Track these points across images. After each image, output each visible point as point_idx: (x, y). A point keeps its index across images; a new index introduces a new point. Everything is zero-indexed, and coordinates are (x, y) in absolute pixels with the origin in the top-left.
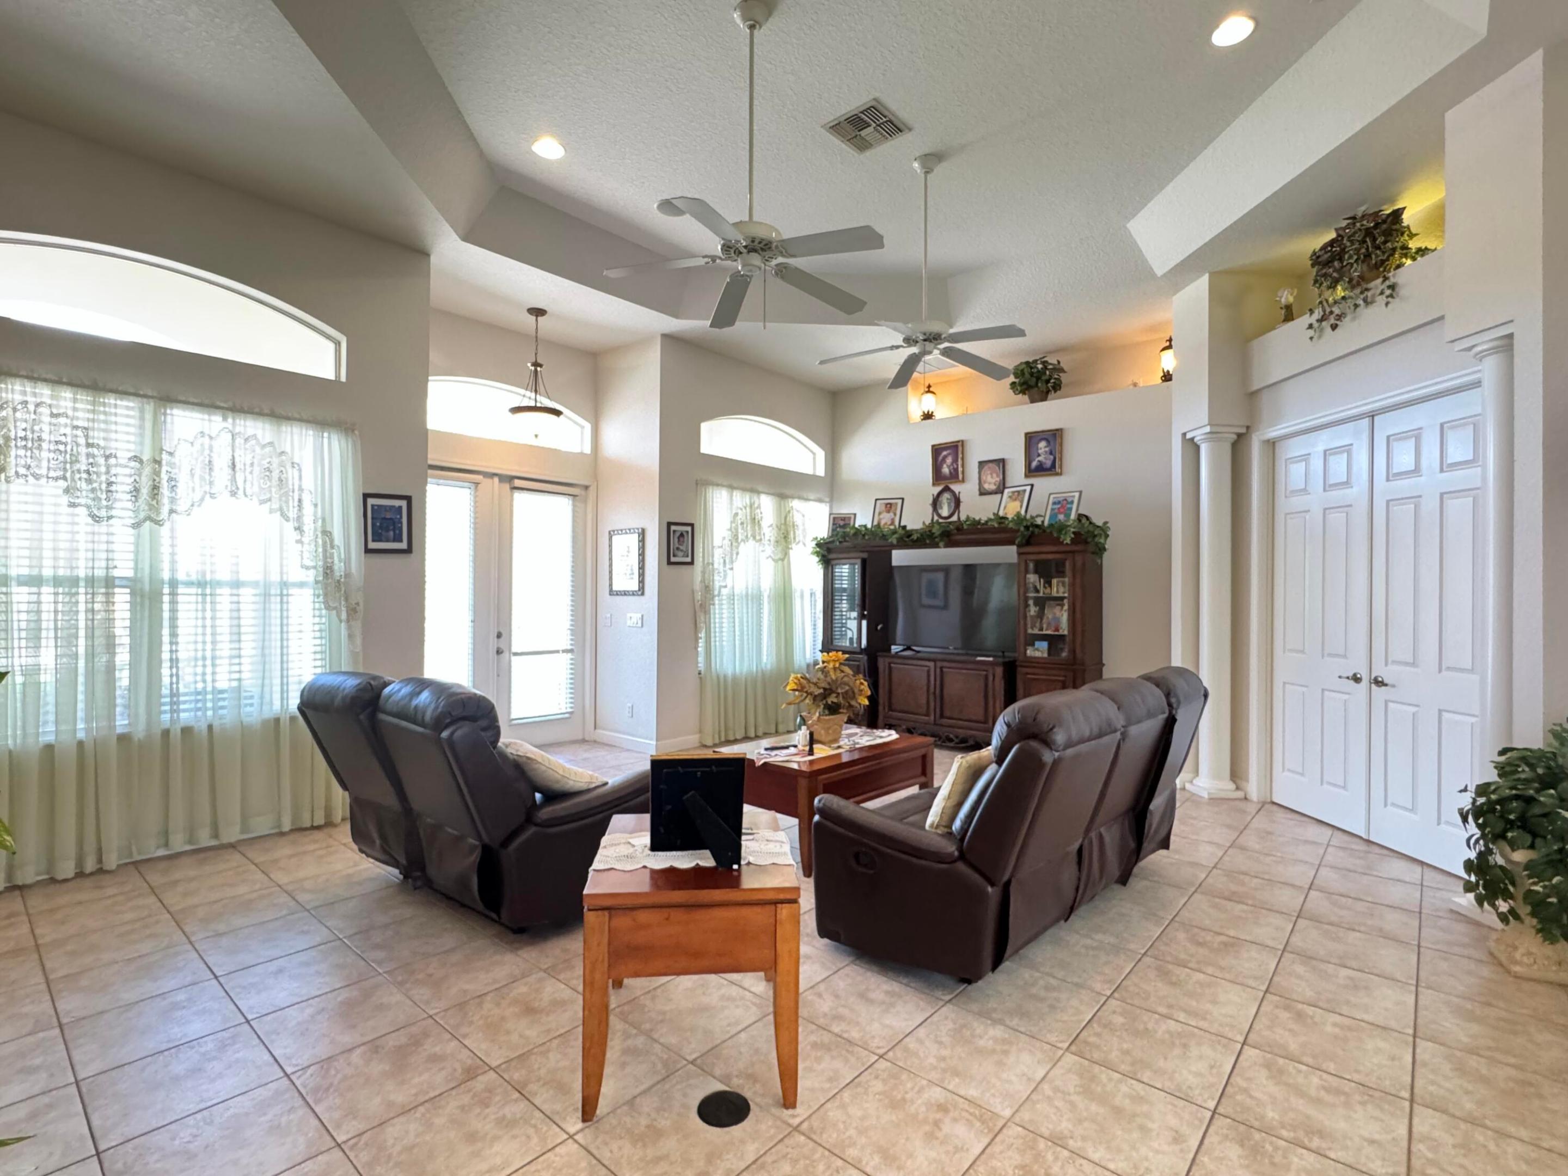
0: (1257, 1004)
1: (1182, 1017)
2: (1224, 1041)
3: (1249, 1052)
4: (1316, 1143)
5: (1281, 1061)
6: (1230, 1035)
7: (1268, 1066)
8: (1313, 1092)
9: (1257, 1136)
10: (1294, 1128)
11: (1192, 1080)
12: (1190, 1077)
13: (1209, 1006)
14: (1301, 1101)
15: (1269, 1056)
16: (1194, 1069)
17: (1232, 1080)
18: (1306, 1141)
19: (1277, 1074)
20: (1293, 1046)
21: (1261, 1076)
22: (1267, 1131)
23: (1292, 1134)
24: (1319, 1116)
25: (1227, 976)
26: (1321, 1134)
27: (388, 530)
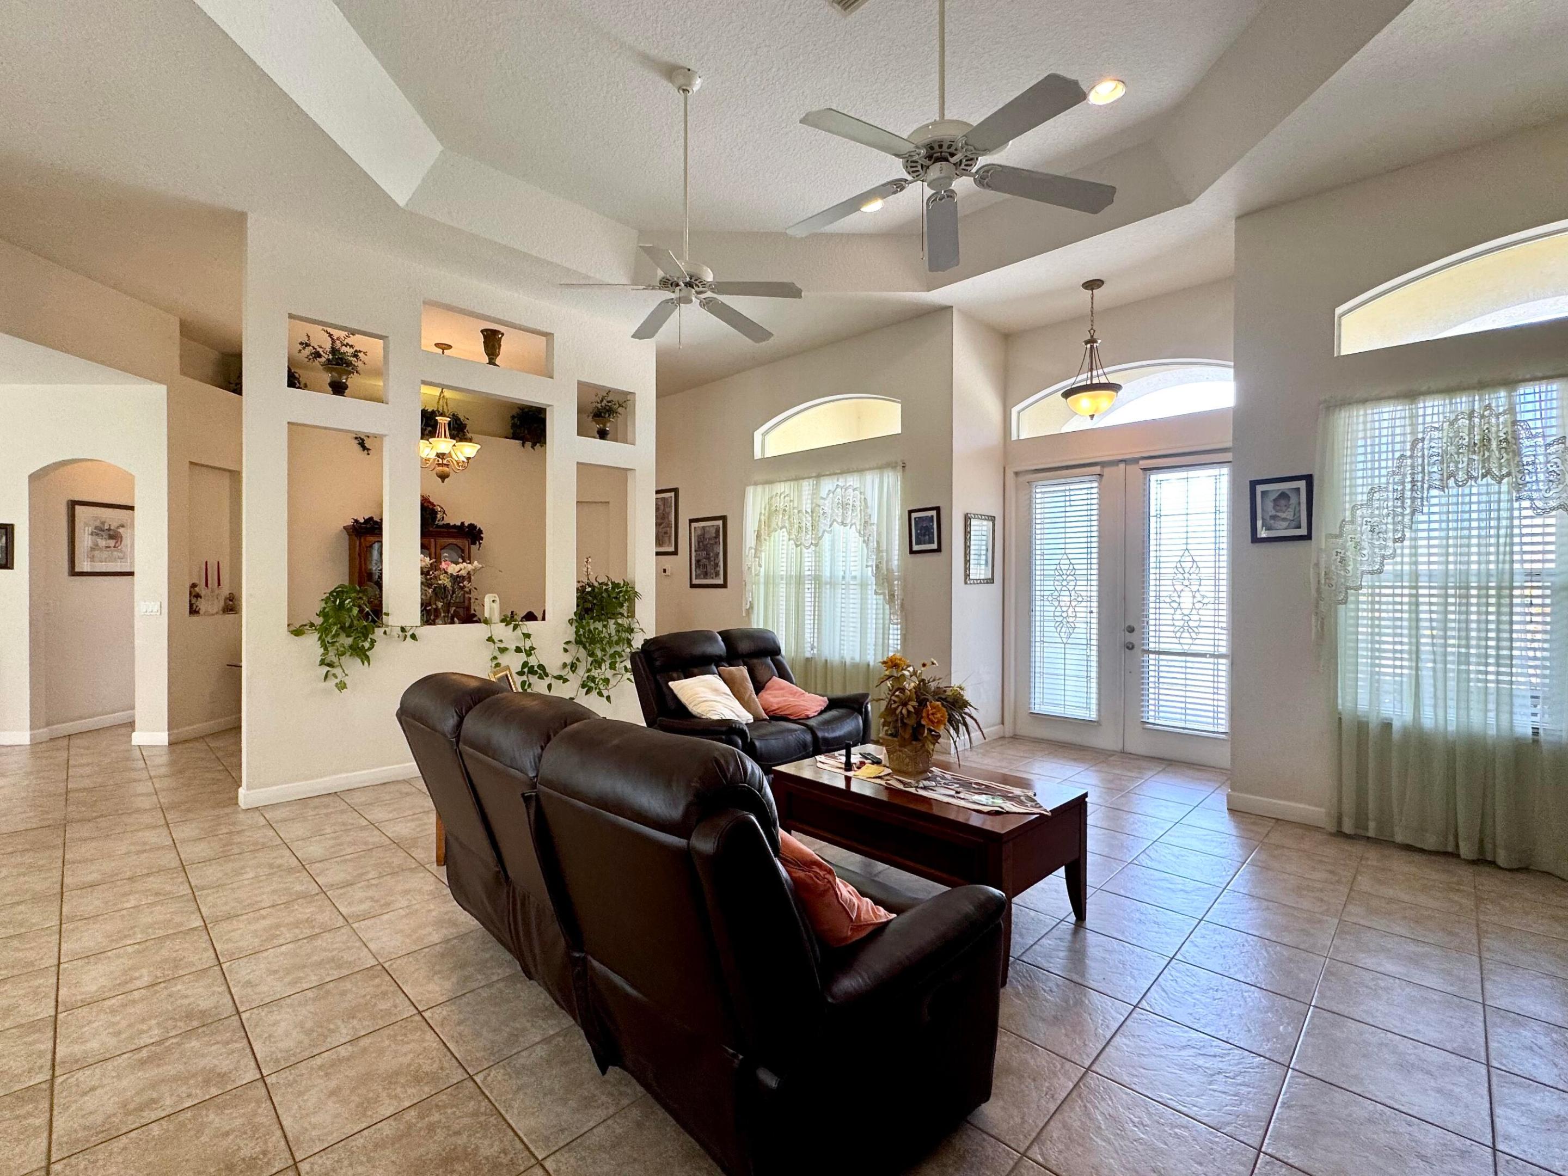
0: (290, 1135)
1: (343, 1052)
2: (283, 1065)
3: (252, 1074)
4: (144, 1053)
5: (214, 1091)
6: (283, 1075)
7: (223, 1076)
8: (165, 1088)
9: (195, 1024)
10: (168, 1049)
11: (276, 1017)
12: (278, 1018)
13: (333, 1084)
14: (173, 1072)
15: (229, 1088)
16: (283, 1024)
17: (245, 1041)
18: (153, 1048)
19: (212, 1077)
20: (213, 1119)
21: (225, 1065)
22: (189, 1033)
23: (167, 1044)
24: (152, 1072)
25: (360, 1141)
26: (143, 1063)
27: (925, 535)
